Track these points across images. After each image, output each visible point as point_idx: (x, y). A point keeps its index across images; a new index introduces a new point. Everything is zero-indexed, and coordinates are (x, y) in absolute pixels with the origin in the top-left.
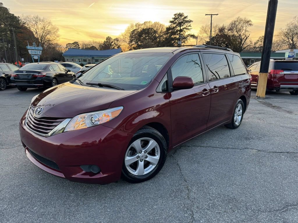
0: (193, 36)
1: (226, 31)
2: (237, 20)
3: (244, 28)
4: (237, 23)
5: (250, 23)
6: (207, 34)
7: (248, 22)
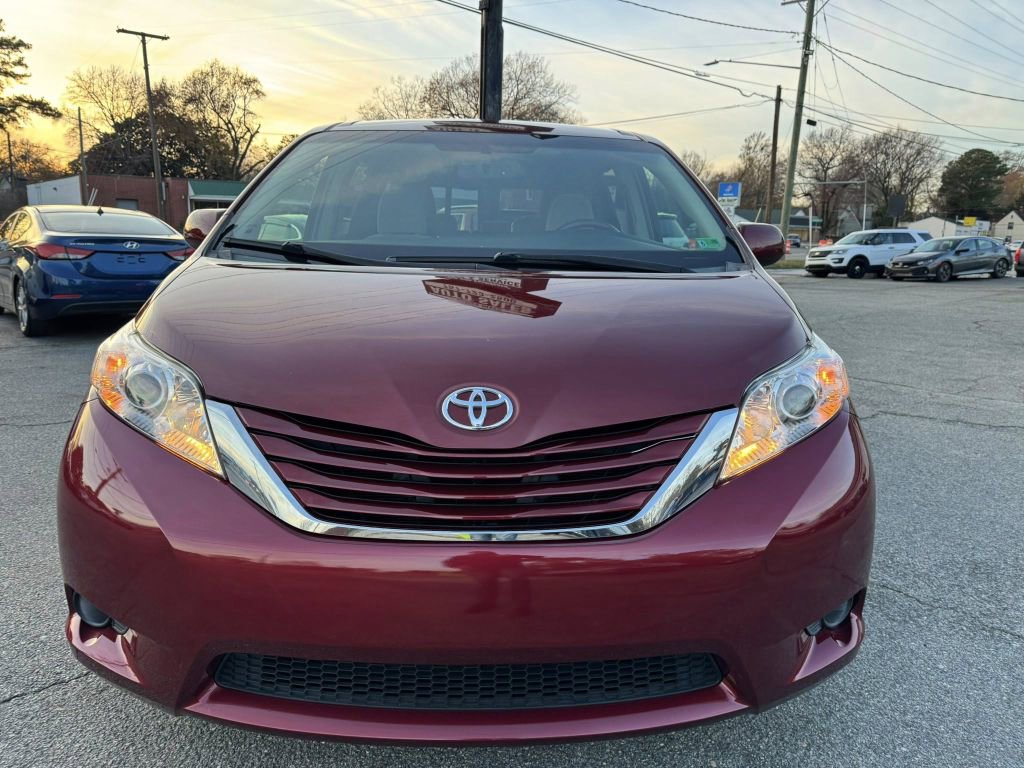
0: (41, 107)
1: (177, 103)
2: (209, 70)
3: (240, 102)
4: (213, 82)
5: (254, 86)
6: (102, 107)
7: (248, 82)
